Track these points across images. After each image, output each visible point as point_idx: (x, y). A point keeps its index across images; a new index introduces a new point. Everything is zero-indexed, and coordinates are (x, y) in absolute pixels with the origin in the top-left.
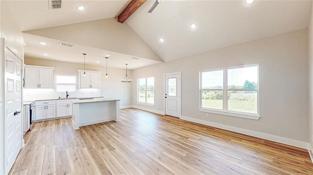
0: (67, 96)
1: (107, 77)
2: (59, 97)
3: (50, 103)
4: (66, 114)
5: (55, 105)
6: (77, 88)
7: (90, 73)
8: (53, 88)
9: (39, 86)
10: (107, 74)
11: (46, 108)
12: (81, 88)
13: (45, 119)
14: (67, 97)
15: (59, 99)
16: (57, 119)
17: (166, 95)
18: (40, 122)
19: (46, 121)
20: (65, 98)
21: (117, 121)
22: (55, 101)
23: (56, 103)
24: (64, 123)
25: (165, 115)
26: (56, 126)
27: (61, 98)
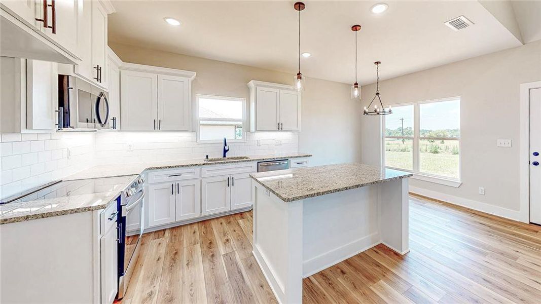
0: (225, 151)
2: (207, 156)
3: (186, 174)
4: (225, 206)
5: (199, 181)
7: (278, 91)
8: (192, 132)
9: (157, 126)
11: (175, 189)
12: (257, 131)
13: (173, 223)
14: (225, 156)
15: (205, 162)
16: (204, 222)
17: (536, 154)
18: (159, 232)
19: (176, 229)
20: (220, 160)
21: (403, 253)
22: (197, 169)
23: (201, 176)
24: (229, 251)
25: (530, 223)
26: (207, 265)
27: (211, 160)
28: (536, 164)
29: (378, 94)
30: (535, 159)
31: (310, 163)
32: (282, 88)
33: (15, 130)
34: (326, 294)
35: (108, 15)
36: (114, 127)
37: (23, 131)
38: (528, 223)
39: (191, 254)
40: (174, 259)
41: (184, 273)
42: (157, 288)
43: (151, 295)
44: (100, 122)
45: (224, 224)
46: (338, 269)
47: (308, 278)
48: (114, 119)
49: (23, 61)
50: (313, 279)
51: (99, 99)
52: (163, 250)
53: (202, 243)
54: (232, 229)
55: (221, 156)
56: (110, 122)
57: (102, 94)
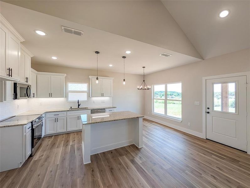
0: (79, 105)
1: (124, 83)
2: (71, 107)
3: (61, 114)
4: (77, 127)
5: (66, 117)
6: (89, 96)
7: (102, 80)
8: (65, 97)
9: (50, 95)
10: (124, 80)
11: (56, 120)
12: (92, 97)
13: (55, 134)
14: (78, 107)
15: (70, 110)
16: (68, 134)
17: (208, 108)
18: (50, 136)
19: (57, 135)
20: (76, 109)
21: (139, 148)
22: (65, 112)
23: (67, 115)
24: (73, 144)
25: (206, 139)
26: (64, 148)
27: (73, 109)
28: (208, 113)
29: (144, 81)
30: (208, 110)
31: (115, 110)
32: (104, 79)
33: (2, 101)
34: (101, 158)
35: (31, 58)
36: (34, 97)
37: (4, 101)
38: (205, 139)
39: (59, 144)
40: (53, 146)
41: (55, 150)
42: (45, 154)
43: (42, 156)
44: (28, 96)
45: (75, 135)
46: (111, 152)
47: (98, 154)
48: (34, 94)
49: (4, 81)
50: (99, 155)
51: (27, 88)
52: (50, 143)
53: (64, 141)
54: (78, 136)
55: (77, 107)
56: (32, 95)
57: (28, 86)
